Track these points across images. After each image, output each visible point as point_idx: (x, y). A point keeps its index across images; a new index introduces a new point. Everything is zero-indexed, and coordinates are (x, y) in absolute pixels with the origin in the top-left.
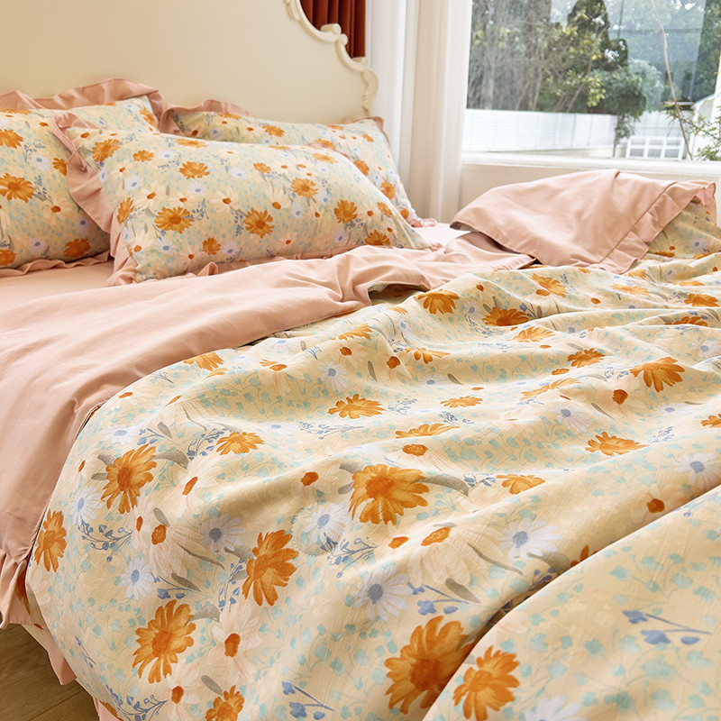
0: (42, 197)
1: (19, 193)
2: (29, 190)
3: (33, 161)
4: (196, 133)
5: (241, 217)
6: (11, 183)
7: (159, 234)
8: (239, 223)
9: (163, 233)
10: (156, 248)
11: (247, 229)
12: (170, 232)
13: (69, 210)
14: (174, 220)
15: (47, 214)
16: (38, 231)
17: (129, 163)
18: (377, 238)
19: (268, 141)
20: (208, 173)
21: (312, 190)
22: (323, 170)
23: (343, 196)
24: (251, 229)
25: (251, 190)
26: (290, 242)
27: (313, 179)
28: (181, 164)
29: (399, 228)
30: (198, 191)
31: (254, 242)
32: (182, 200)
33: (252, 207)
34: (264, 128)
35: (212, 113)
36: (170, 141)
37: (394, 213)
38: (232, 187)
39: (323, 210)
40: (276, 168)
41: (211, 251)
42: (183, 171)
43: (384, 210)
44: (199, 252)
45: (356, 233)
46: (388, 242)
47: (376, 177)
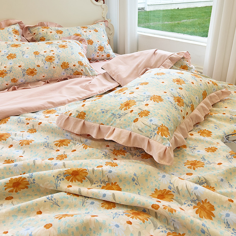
4: (35, 34)
8: (24, 73)
14: (1, 74)
18: (77, 73)
19: (56, 36)
20: (16, 57)
21: (53, 59)
22: (60, 52)
23: (64, 60)
24: (28, 74)
25: (29, 62)
26: (44, 76)
27: (54, 55)
28: (8, 55)
29: (86, 69)
30: (11, 64)
31: (30, 78)
32: (5, 67)
33: (29, 67)
34: (56, 31)
35: (40, 27)
36: (8, 46)
37: (84, 64)
38: (23, 61)
39: (56, 66)
40: (42, 53)
41: (15, 82)
42: (8, 57)
43: (80, 64)
44: (10, 83)
45: (69, 72)
46: (81, 74)
47: (96, 45)
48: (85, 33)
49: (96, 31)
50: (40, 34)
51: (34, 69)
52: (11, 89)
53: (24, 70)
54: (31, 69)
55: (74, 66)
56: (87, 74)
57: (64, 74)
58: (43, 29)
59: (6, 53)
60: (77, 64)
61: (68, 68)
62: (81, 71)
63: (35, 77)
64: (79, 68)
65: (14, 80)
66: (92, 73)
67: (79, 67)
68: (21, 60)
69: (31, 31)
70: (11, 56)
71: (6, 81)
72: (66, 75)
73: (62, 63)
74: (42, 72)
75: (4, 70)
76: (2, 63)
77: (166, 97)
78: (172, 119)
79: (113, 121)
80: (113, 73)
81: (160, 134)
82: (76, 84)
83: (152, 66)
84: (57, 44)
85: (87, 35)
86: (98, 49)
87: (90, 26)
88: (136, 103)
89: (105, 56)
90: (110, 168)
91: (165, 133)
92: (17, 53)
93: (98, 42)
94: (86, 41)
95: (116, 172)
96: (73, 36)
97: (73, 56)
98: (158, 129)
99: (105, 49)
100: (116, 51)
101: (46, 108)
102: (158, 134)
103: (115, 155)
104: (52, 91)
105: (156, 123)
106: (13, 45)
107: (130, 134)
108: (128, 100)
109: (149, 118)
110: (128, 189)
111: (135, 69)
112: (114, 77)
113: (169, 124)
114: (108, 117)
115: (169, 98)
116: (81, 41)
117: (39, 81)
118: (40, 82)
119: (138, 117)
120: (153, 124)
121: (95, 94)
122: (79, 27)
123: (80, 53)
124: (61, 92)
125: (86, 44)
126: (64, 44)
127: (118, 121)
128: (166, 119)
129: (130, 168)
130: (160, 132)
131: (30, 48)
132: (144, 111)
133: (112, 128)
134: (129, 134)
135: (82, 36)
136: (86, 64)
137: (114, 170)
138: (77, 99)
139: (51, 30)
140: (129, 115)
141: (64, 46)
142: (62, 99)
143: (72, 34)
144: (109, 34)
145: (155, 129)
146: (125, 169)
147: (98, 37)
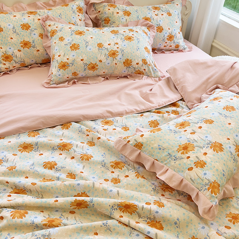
0: (34, 47)
1: (27, 46)
2: (30, 45)
3: (32, 35)
4: (99, 12)
5: (86, 65)
6: (25, 43)
7: (58, 70)
8: (85, 67)
9: (60, 70)
10: (56, 75)
11: (88, 69)
12: (62, 70)
13: (42, 50)
14: (64, 66)
15: (35, 52)
16: (32, 57)
17: (57, 41)
18: (139, 72)
19: (123, 19)
20: (79, 49)
21: (117, 55)
22: (125, 45)
23: (128, 57)
24: (89, 69)
25: (92, 55)
26: (105, 72)
27: (118, 50)
28: (71, 44)
29: (149, 69)
30: (73, 56)
31: (91, 73)
32: (68, 59)
33: (91, 62)
34: (123, 12)
35: (106, 4)
36: (72, 33)
37: (148, 63)
38: (85, 54)
39: (119, 62)
40: (106, 45)
41: (75, 75)
42: (71, 47)
43: (144, 62)
44: (70, 76)
45: (131, 70)
46: (143, 74)
47: (166, 33)
48: (155, 17)
49: (170, 14)
50: (105, 13)
51: (96, 63)
52: (72, 82)
53: (86, 64)
54: (92, 64)
55: (137, 64)
56: (149, 74)
57: (125, 71)
58: (110, 8)
59: (69, 41)
60: (141, 63)
61: (130, 66)
62: (143, 71)
63: (96, 72)
64: (142, 68)
65: (75, 74)
66: (154, 73)
67: (142, 66)
68: (84, 53)
69: (97, 8)
70: (75, 47)
71: (67, 74)
72: (127, 73)
73: (125, 60)
74: (104, 68)
75: (66, 62)
76: (65, 54)
77: (228, 147)
78: (226, 174)
79: (168, 161)
80: (178, 82)
81: (210, 190)
82: (136, 88)
83: (224, 82)
84: (123, 34)
85: (158, 20)
86: (167, 39)
87: (163, 6)
88: (194, 149)
89: (173, 47)
90: (157, 209)
91: (216, 190)
92: (81, 43)
93: (169, 29)
94: (155, 27)
95: (161, 213)
96: (142, 21)
97: (138, 52)
98: (210, 185)
99: (175, 39)
100: (187, 37)
101: (105, 117)
102: (208, 190)
103: (164, 191)
104: (111, 94)
105: (209, 178)
106: (77, 32)
107: (182, 180)
108: (188, 142)
109: (203, 171)
110: (169, 229)
111: (203, 83)
112: (178, 87)
113: (222, 179)
114: (164, 155)
115: (230, 147)
116: (149, 27)
117: (98, 76)
118: (100, 77)
119: (193, 166)
120: (206, 178)
121: (153, 107)
122: (150, 7)
123: (146, 48)
124: (119, 98)
125: (154, 32)
126: (130, 34)
127: (173, 163)
128: (220, 175)
129: (175, 211)
130: (211, 189)
131: (94, 37)
132: (200, 161)
133: (166, 168)
134: (180, 180)
135: (152, 21)
136: (150, 63)
137: (161, 211)
138: (135, 111)
139: (119, 9)
140: (185, 160)
141: (130, 38)
142: (121, 109)
143: (141, 17)
144: (184, 14)
145: (206, 184)
146: (170, 212)
147: (170, 23)
